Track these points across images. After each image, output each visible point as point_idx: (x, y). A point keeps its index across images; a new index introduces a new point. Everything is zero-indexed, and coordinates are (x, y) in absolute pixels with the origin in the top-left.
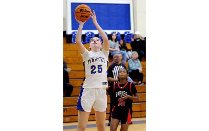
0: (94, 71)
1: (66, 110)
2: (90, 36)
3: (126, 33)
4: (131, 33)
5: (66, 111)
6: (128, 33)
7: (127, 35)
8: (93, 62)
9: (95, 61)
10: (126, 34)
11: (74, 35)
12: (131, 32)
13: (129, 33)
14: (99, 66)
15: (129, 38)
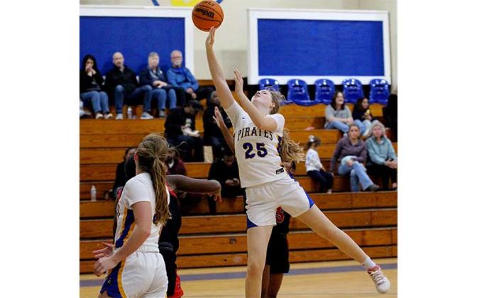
0: (250, 154)
1: (235, 240)
2: (296, 88)
3: (373, 81)
4: (383, 82)
5: (234, 243)
6: (377, 83)
7: (377, 86)
8: (248, 137)
9: (252, 135)
10: (374, 85)
11: (263, 85)
12: (386, 79)
13: (381, 83)
14: (258, 145)
15: (379, 93)
